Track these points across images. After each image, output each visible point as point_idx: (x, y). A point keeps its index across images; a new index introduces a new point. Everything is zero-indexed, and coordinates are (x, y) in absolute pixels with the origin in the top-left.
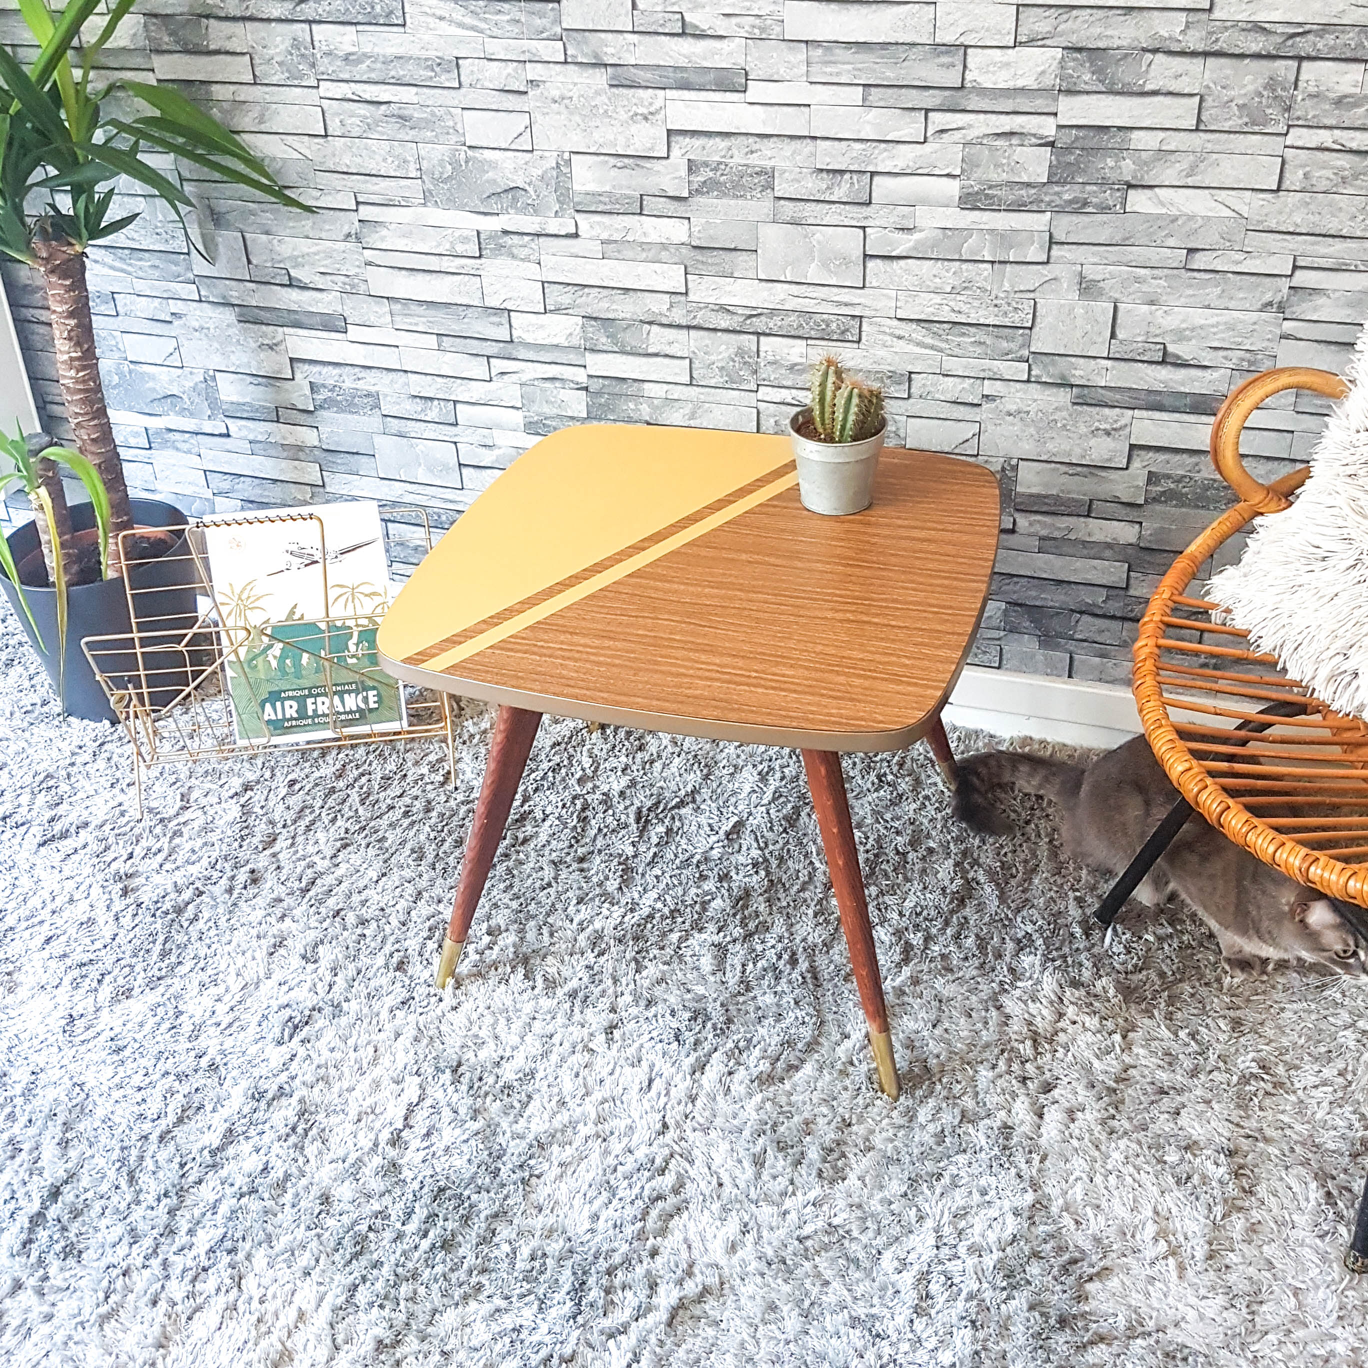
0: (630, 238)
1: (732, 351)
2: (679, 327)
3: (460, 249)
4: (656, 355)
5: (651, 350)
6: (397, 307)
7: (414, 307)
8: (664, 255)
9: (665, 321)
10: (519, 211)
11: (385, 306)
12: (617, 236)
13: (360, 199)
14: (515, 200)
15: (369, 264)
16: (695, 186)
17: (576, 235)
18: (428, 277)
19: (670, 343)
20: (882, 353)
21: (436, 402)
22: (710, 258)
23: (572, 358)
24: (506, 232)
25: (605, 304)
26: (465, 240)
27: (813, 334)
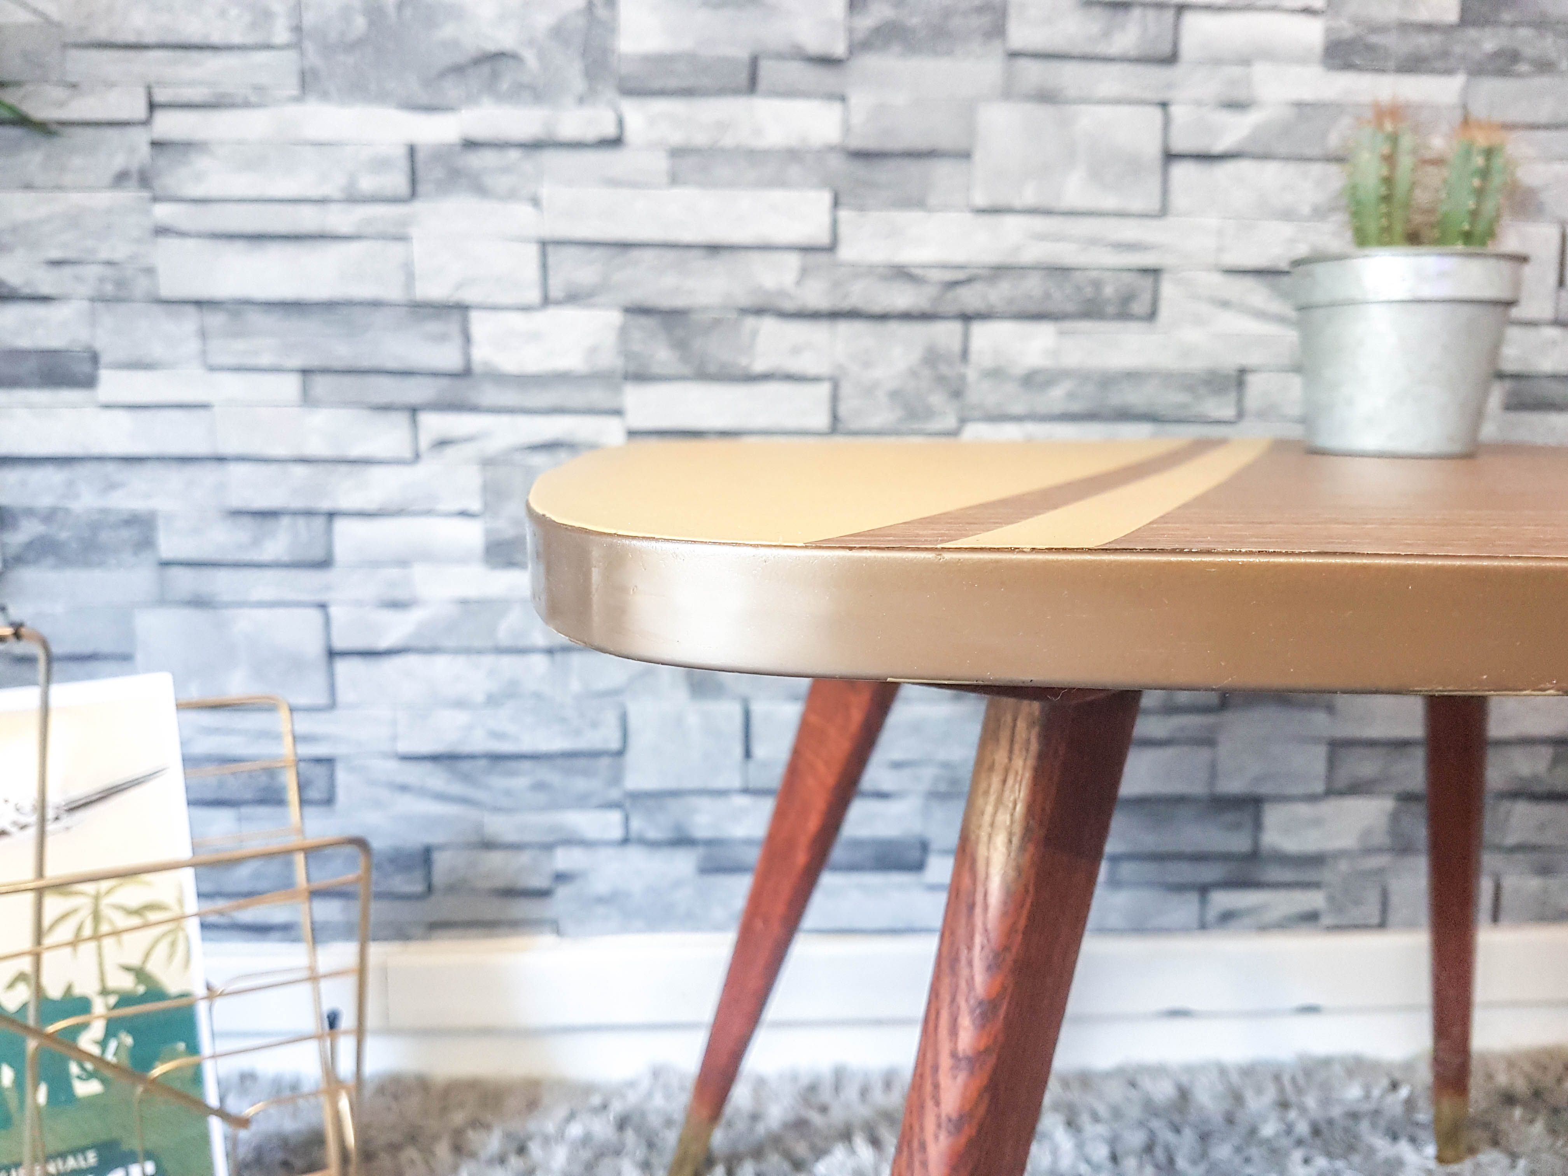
0: (728, 141)
1: (915, 356)
2: (815, 316)
3: (367, 184)
4: (766, 377)
5: (759, 366)
6: (216, 320)
7: (256, 318)
8: (794, 171)
9: (789, 305)
10: (500, 98)
11: (190, 321)
12: (700, 139)
13: (160, 96)
14: (495, 76)
15: (162, 231)
16: (860, 35)
17: (615, 142)
18: (290, 250)
19: (796, 350)
20: (1192, 335)
21: (285, 521)
22: (885, 172)
23: (597, 396)
24: (470, 144)
25: (669, 280)
26: (380, 164)
27: (1070, 307)
